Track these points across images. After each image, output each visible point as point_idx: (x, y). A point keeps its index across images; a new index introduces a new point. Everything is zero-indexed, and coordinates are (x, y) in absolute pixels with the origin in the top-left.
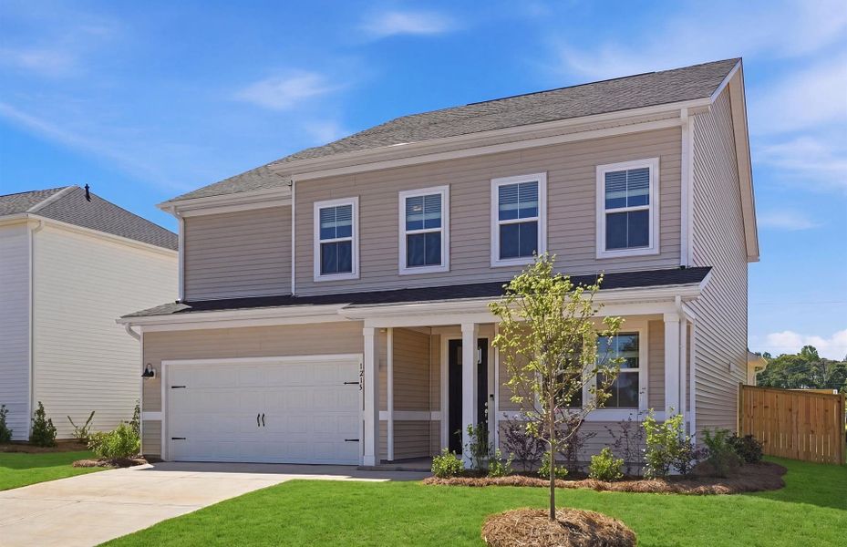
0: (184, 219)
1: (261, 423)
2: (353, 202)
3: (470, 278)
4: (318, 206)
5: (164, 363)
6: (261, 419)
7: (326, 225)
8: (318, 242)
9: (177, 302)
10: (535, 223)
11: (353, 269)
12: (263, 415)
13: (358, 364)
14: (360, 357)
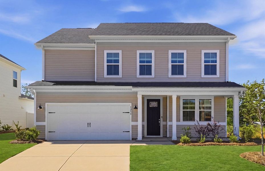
0: (45, 50)
1: (89, 126)
2: (120, 52)
3: (161, 80)
4: (106, 52)
5: (46, 104)
6: (89, 124)
7: (109, 59)
8: (106, 64)
9: (43, 81)
10: (183, 65)
11: (120, 74)
12: (90, 123)
13: (128, 106)
14: (130, 104)
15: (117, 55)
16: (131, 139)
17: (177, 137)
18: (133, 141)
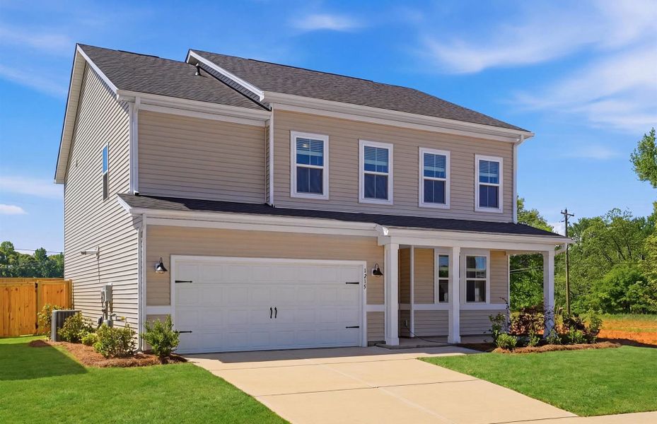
0: (139, 111)
1: (273, 316)
2: (326, 139)
3: (406, 212)
4: (294, 136)
5: (174, 258)
6: (274, 312)
7: (302, 152)
8: (294, 164)
9: (137, 195)
10: (444, 182)
11: (324, 192)
12: (276, 309)
13: (358, 268)
14: (364, 263)
15: (319, 145)
16: (365, 344)
17: (462, 336)
18: (369, 348)
